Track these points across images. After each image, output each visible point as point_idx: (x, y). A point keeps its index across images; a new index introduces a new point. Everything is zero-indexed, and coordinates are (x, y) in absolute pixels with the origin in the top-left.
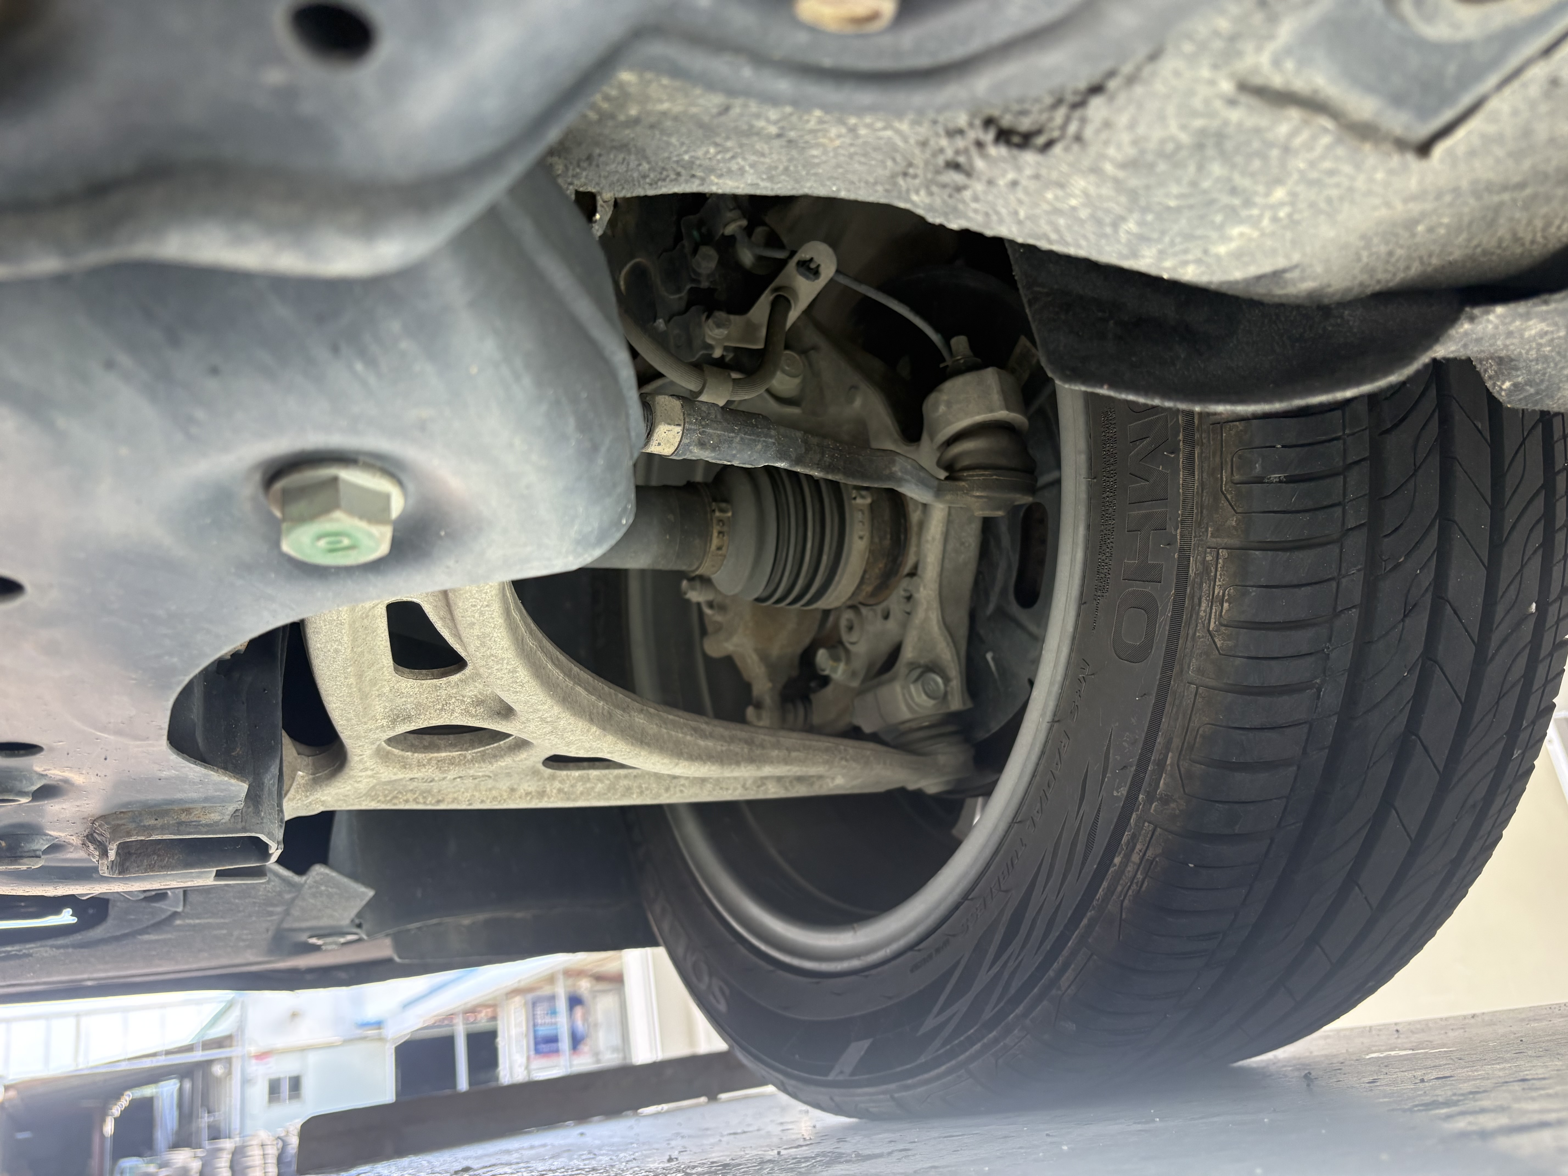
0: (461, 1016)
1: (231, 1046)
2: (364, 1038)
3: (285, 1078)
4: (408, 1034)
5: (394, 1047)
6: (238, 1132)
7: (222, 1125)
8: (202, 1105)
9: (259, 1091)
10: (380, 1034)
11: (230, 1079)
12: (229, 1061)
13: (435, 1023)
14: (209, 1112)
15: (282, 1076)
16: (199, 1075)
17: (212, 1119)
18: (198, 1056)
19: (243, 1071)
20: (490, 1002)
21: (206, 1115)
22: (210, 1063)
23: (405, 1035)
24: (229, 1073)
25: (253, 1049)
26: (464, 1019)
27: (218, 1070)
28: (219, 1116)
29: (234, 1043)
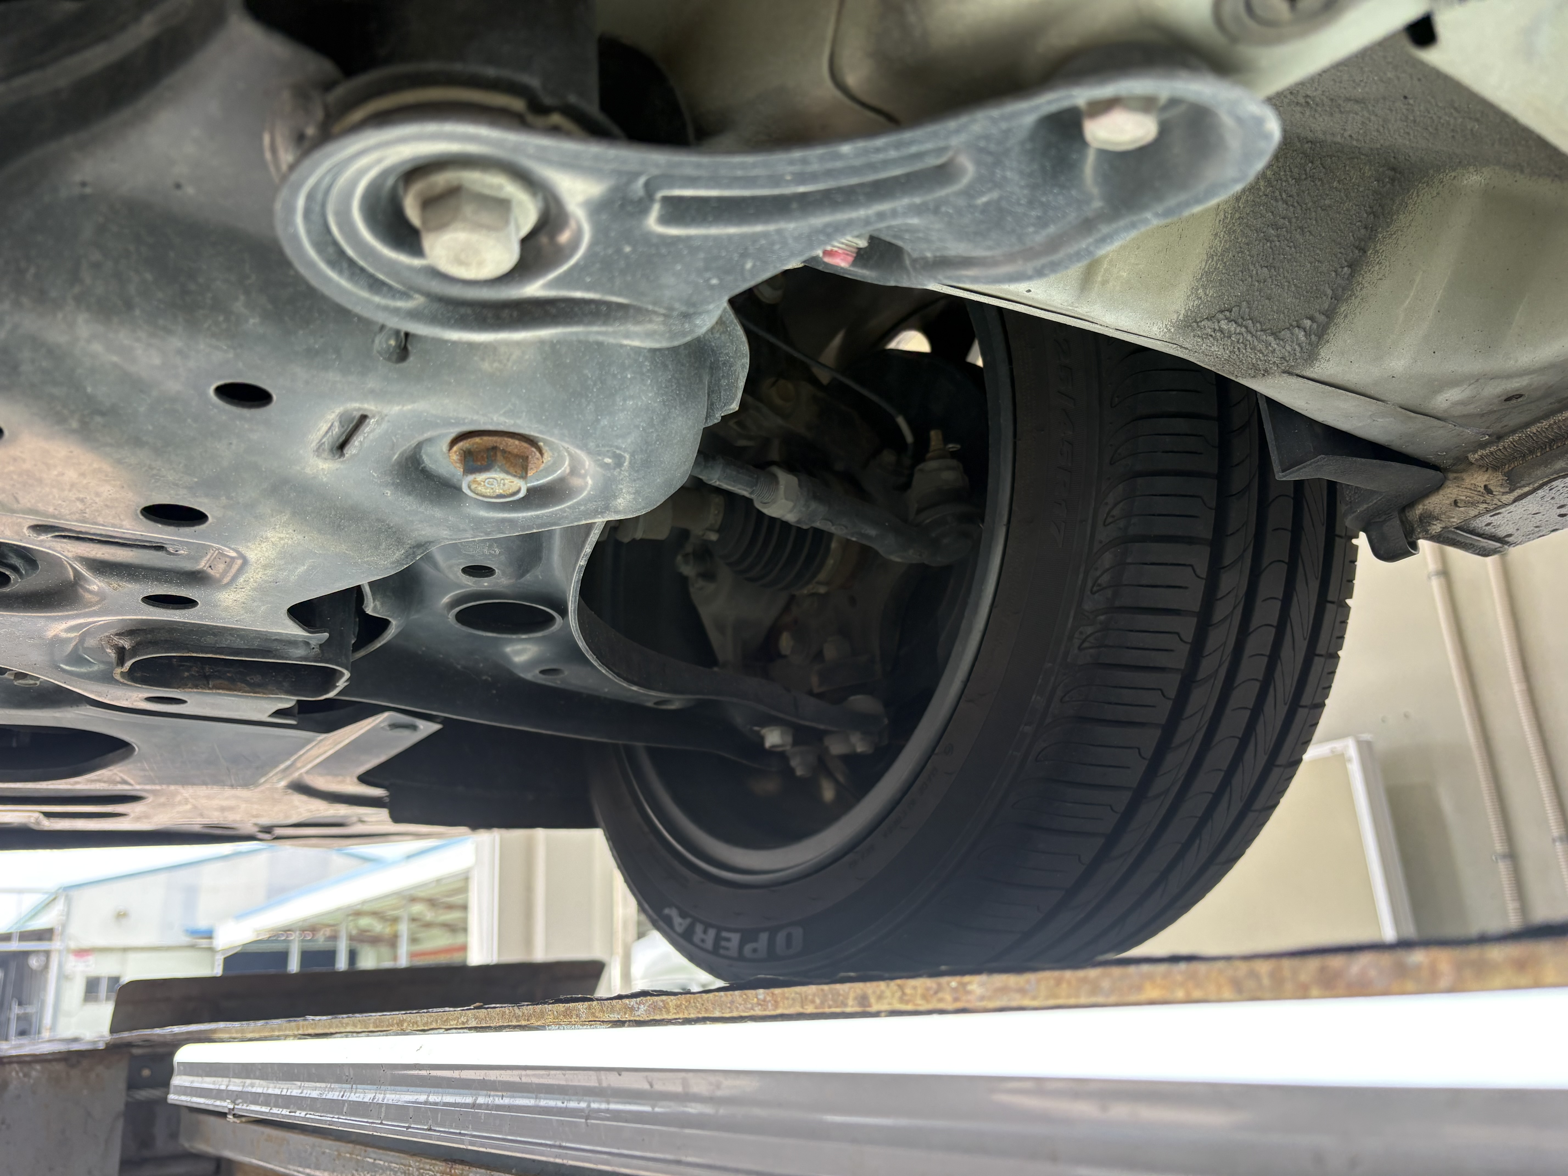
0: (298, 933)
1: (50, 939)
2: (192, 947)
3: (105, 977)
4: (239, 946)
5: (222, 957)
6: (48, 1027)
7: (34, 1020)
8: (12, 997)
9: (76, 989)
10: (211, 943)
11: (47, 972)
12: (47, 953)
13: (270, 937)
14: (20, 1004)
15: (103, 975)
16: (13, 966)
17: (23, 1011)
18: (14, 946)
19: (60, 966)
20: (331, 922)
21: (17, 1007)
22: (26, 954)
23: (236, 947)
24: (46, 967)
25: (73, 945)
26: (301, 935)
27: (34, 963)
28: (30, 1009)
29: (55, 937)
